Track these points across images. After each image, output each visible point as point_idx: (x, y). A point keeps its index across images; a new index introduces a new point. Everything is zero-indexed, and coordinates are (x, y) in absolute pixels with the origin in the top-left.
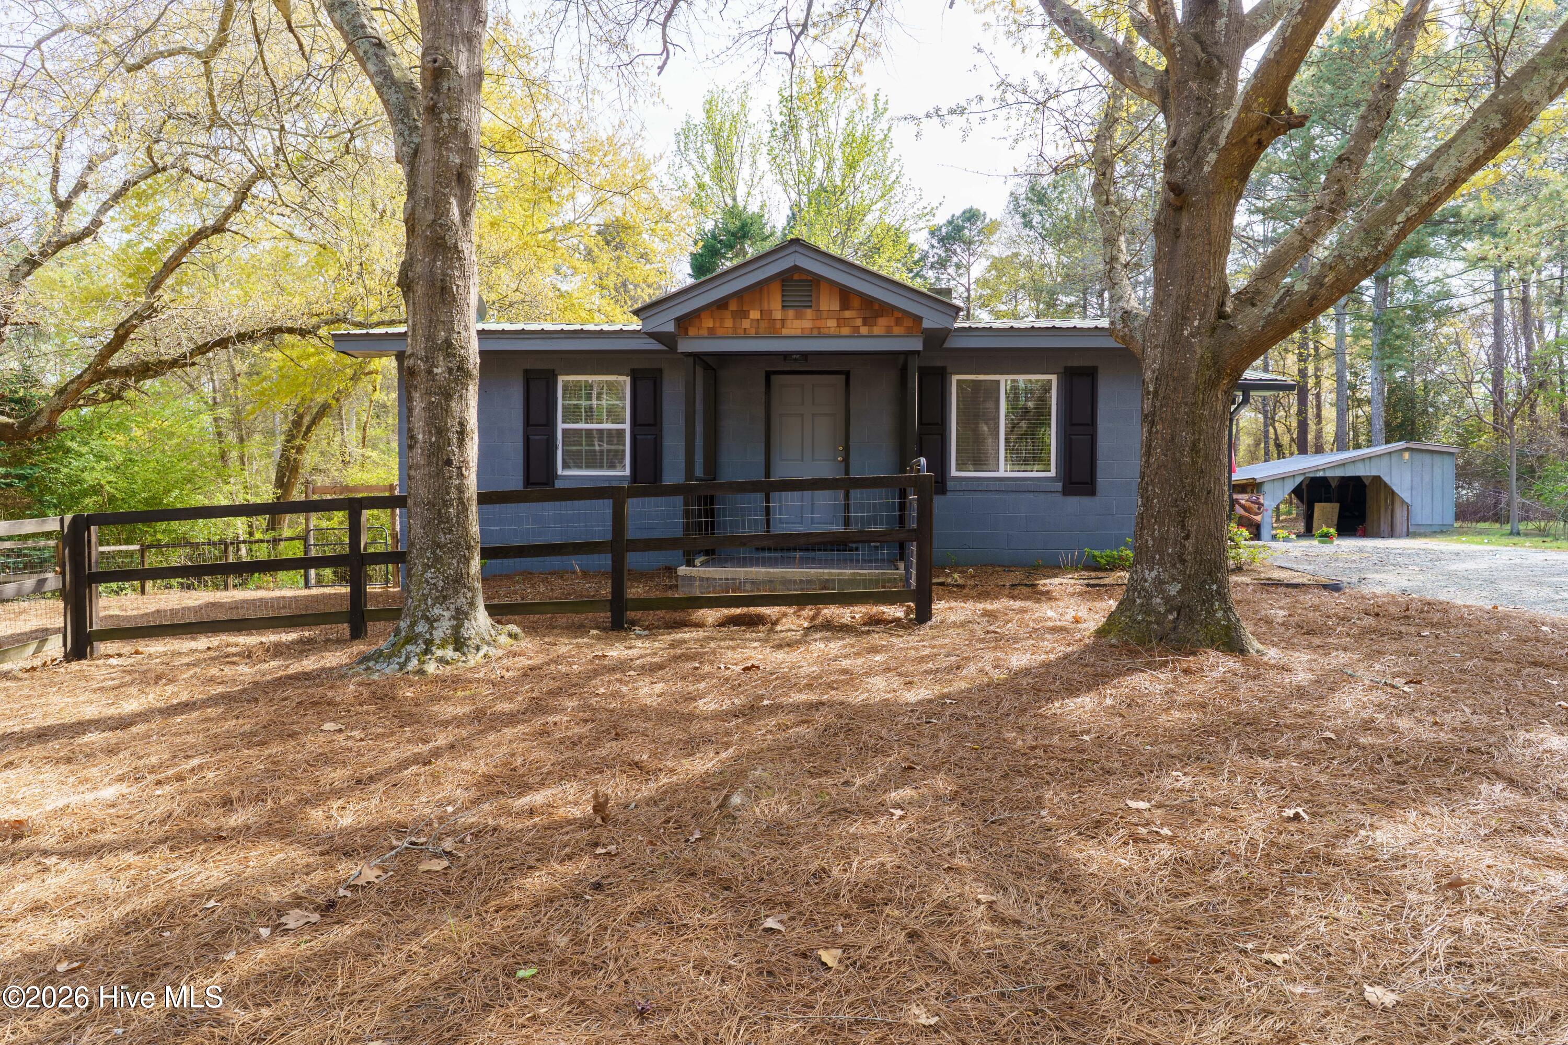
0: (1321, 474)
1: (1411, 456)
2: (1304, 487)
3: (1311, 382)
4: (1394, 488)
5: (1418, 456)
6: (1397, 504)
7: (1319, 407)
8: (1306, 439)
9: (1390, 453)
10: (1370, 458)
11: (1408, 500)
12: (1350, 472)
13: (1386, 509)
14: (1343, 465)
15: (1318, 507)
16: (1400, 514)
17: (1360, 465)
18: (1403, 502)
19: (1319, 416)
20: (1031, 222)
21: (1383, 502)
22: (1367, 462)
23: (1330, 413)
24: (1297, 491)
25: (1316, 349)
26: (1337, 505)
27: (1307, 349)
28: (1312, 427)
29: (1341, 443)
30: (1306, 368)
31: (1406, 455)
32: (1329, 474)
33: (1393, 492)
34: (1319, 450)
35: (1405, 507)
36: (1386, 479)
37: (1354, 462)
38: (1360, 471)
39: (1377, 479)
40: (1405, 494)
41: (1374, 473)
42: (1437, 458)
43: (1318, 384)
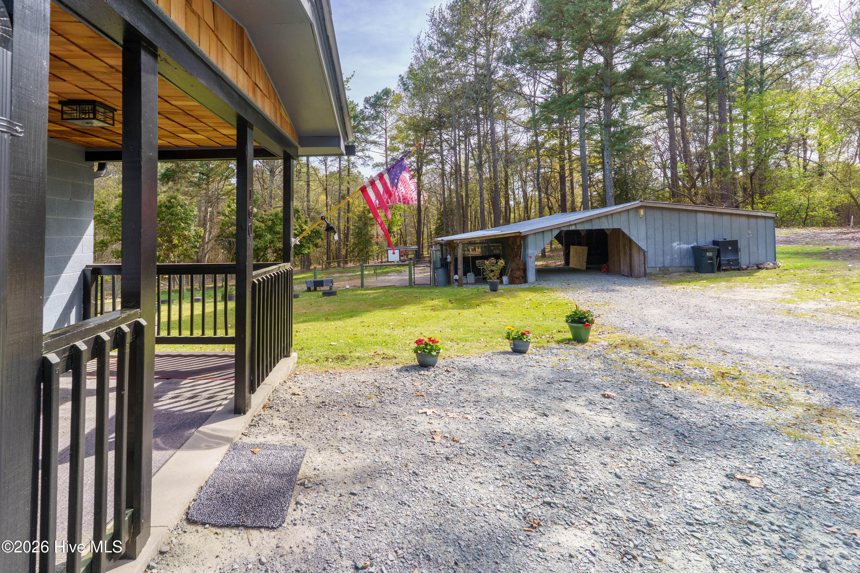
0: (573, 228)
1: (645, 213)
2: (563, 234)
3: (567, 173)
4: (633, 238)
5: (650, 212)
6: (635, 251)
7: (572, 188)
8: (565, 205)
9: (628, 210)
10: (612, 214)
11: (644, 248)
12: (596, 226)
13: (625, 253)
14: (590, 220)
15: (573, 249)
16: (637, 258)
17: (604, 220)
18: (639, 248)
19: (572, 193)
20: (408, 88)
21: (622, 248)
22: (610, 217)
23: (578, 191)
24: (558, 237)
25: (570, 156)
26: (586, 248)
27: (564, 154)
28: (568, 197)
29: (585, 206)
30: (564, 165)
31: (642, 212)
32: (579, 228)
33: (630, 240)
34: (573, 210)
35: (642, 254)
36: (626, 231)
37: (599, 217)
38: (605, 225)
39: (618, 232)
40: (642, 244)
41: (616, 226)
42: (666, 214)
43: (571, 174)
